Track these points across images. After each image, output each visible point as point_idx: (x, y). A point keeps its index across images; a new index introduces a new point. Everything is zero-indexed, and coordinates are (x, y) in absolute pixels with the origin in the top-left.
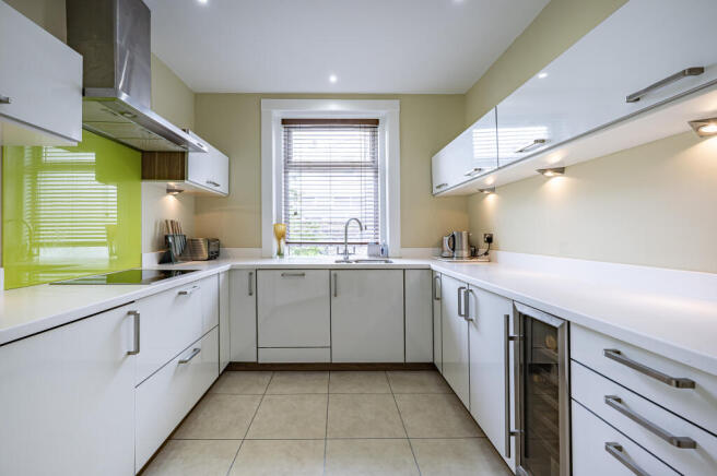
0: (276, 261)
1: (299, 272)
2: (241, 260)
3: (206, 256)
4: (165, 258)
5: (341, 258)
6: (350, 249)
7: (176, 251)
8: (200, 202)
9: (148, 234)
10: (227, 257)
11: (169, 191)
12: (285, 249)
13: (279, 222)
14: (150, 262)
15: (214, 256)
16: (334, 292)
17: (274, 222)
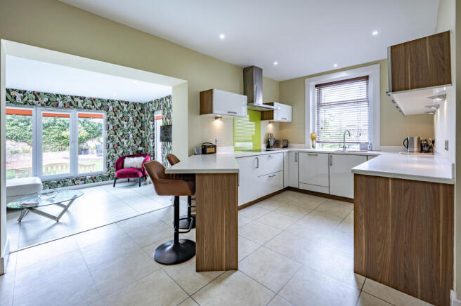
0: (312, 149)
1: (316, 154)
2: (295, 148)
3: (281, 146)
4: (268, 146)
5: (342, 149)
6: (347, 145)
7: (272, 144)
8: (281, 125)
9: (263, 138)
10: (291, 147)
11: (270, 122)
12: (317, 145)
13: (314, 132)
14: (263, 147)
15: (285, 147)
16: (330, 164)
17: (311, 132)
